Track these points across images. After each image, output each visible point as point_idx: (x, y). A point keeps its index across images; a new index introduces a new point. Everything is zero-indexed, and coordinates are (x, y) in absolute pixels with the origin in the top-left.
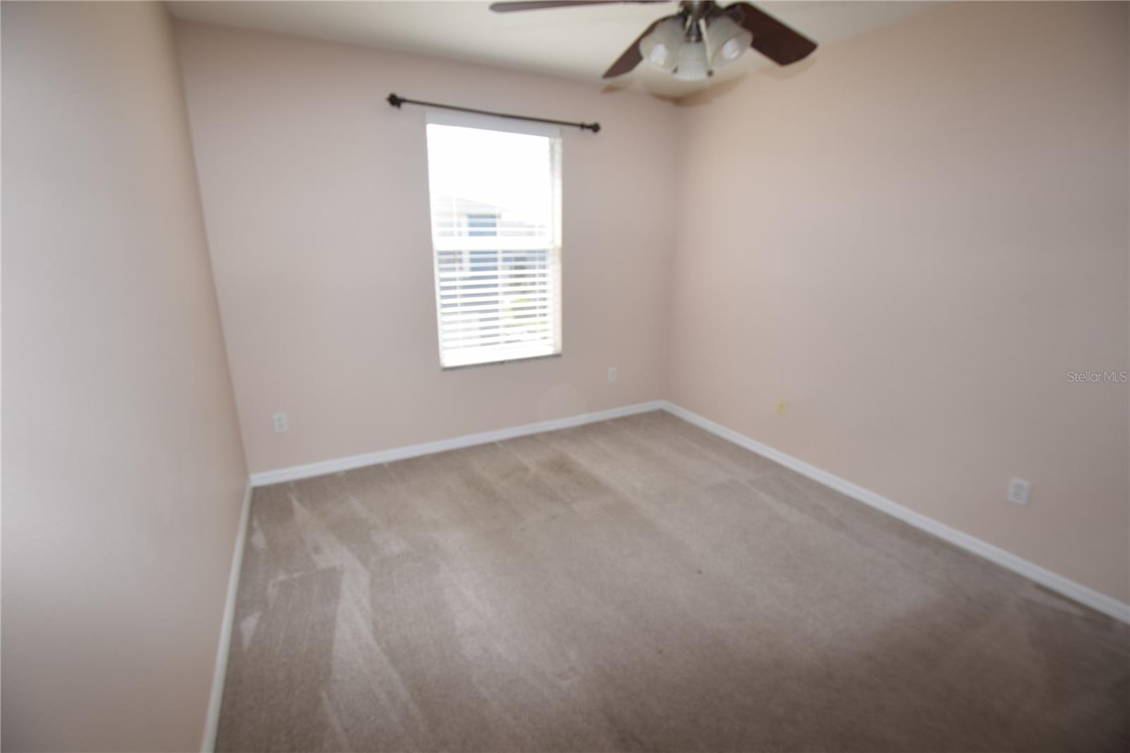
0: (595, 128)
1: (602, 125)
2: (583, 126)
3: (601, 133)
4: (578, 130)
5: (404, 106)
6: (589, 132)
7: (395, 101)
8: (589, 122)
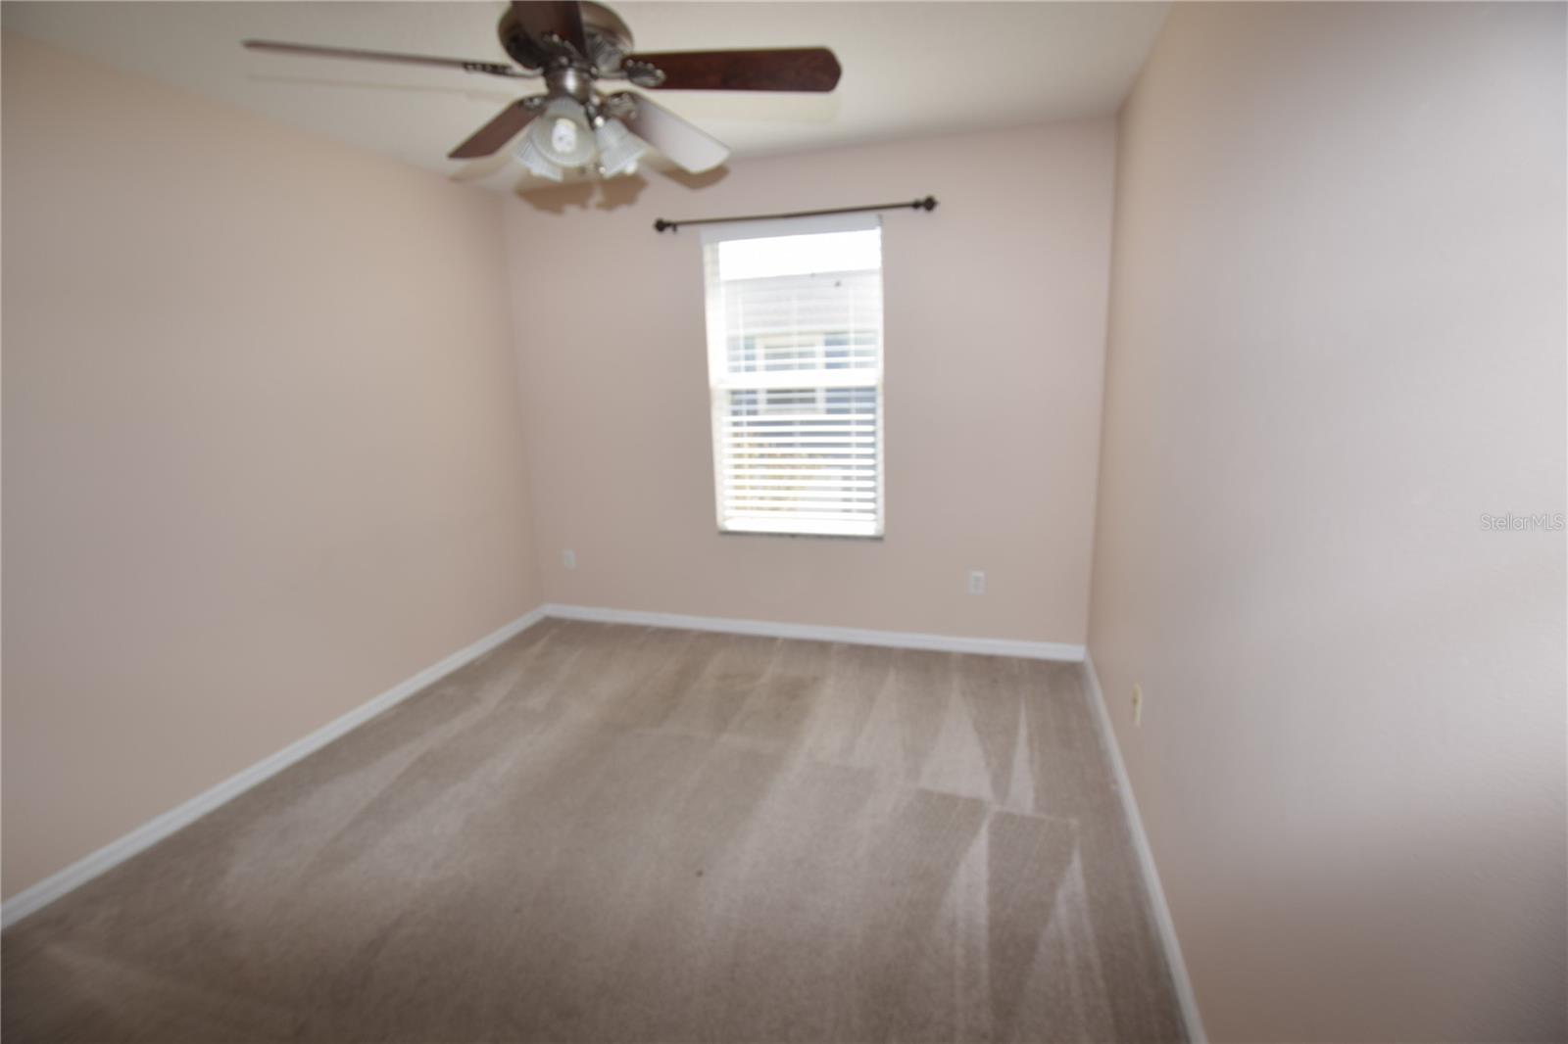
0: (929, 204)
1: (937, 198)
2: (916, 205)
3: (937, 210)
4: (910, 211)
5: (680, 229)
6: (922, 211)
7: (661, 226)
8: (922, 197)
